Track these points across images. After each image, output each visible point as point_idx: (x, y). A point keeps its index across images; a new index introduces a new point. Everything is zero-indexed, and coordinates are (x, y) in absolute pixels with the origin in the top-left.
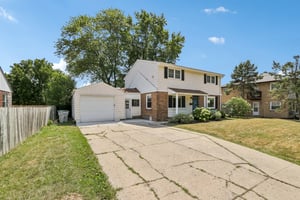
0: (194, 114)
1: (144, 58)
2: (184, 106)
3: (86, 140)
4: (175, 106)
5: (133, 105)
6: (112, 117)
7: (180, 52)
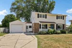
6: (21, 32)
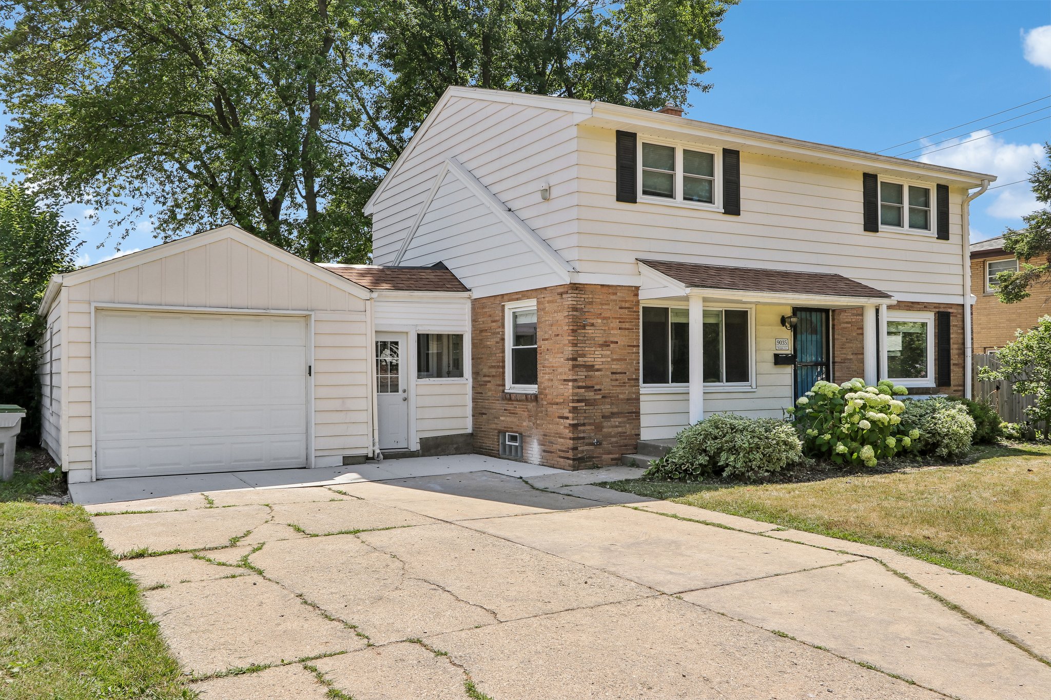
0: (800, 419)
1: (490, 81)
2: (739, 372)
3: (131, 588)
4: (682, 375)
5: (424, 369)
7: (708, 37)
